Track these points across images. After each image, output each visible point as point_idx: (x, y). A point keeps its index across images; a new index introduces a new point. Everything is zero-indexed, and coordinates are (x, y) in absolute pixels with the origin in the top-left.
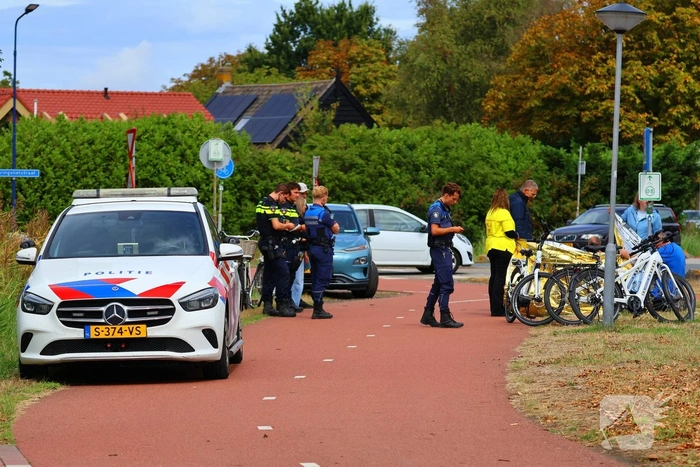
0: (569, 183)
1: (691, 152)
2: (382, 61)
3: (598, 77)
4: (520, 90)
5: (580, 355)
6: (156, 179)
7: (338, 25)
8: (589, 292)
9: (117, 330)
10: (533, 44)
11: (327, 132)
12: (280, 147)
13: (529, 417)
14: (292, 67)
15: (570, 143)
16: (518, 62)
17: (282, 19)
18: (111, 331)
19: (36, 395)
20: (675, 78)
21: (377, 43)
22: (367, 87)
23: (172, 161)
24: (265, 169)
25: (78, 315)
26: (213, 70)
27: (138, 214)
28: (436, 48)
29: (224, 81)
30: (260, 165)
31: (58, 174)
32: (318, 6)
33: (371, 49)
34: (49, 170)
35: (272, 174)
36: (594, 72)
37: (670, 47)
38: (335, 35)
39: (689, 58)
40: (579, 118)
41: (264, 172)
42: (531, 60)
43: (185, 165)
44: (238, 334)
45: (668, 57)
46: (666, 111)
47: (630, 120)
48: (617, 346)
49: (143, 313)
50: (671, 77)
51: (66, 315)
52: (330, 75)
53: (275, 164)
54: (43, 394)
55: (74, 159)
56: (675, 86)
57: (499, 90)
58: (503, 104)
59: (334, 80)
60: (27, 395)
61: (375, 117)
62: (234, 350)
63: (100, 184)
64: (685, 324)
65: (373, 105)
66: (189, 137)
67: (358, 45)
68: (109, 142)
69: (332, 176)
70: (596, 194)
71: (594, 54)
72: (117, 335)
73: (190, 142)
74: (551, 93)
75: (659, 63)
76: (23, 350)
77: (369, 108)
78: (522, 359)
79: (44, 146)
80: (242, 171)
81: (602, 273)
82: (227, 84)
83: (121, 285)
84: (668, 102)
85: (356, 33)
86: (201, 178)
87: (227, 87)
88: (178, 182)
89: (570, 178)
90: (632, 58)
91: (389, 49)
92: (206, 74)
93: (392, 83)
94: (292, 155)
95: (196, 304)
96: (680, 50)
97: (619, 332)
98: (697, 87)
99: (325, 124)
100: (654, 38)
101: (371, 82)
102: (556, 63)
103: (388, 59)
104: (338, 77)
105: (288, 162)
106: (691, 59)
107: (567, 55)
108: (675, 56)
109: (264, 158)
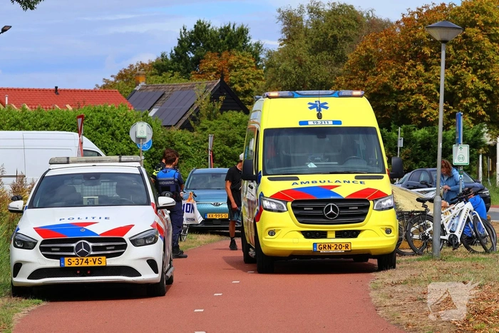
1: (477, 131)
2: (253, 67)
3: (410, 77)
7: (221, 41)
8: (420, 231)
9: (84, 261)
10: (364, 54)
11: (216, 118)
12: (182, 128)
13: (395, 324)
14: (189, 71)
15: (391, 125)
16: (352, 66)
17: (184, 36)
18: (80, 261)
19: (26, 309)
20: (465, 79)
21: (249, 54)
22: (242, 86)
24: (172, 144)
25: (56, 249)
26: (132, 74)
27: (98, 175)
28: (295, 57)
29: (141, 81)
30: (169, 141)
32: (209, 28)
33: (244, 59)
35: (177, 147)
36: (406, 74)
37: (461, 56)
38: (219, 47)
39: (475, 64)
40: (396, 107)
41: (172, 146)
42: (362, 65)
43: (115, 141)
44: (170, 263)
45: (460, 63)
46: (459, 102)
47: (433, 108)
48: (446, 271)
49: (103, 248)
50: (462, 78)
51: (46, 250)
52: (215, 77)
53: (179, 141)
54: (31, 308)
56: (465, 83)
57: (340, 87)
59: (219, 80)
60: (19, 309)
61: (248, 107)
62: (169, 274)
64: (491, 255)
65: (247, 99)
66: (117, 121)
67: (235, 55)
68: (60, 125)
69: (220, 149)
70: (409, 161)
71: (407, 61)
72: (84, 265)
73: (118, 124)
74: (376, 89)
75: (453, 67)
76: (15, 276)
77: (243, 101)
78: (378, 281)
80: (156, 145)
81: (431, 218)
82: (142, 83)
83: (88, 228)
84: (460, 95)
85: (234, 47)
86: (127, 150)
87: (142, 86)
90: (434, 64)
91: (258, 59)
92: (127, 77)
93: (259, 83)
94: (191, 134)
95: (143, 241)
96: (468, 58)
97: (444, 260)
98: (481, 85)
99: (214, 112)
100: (450, 50)
101: (245, 82)
102: (380, 67)
103: (257, 66)
104: (222, 78)
105: (189, 139)
106: (477, 64)
107: (387, 62)
108: (465, 62)
109: (171, 136)
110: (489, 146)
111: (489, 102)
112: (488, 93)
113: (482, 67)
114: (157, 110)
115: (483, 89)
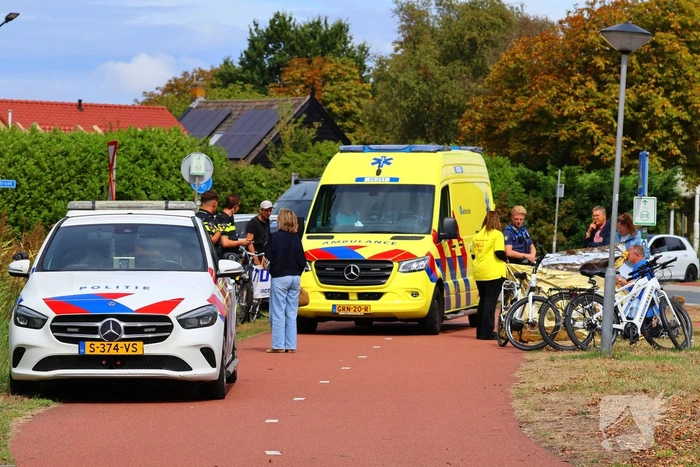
0: (546, 206)
1: (669, 178)
2: (356, 80)
3: (577, 98)
4: (497, 111)
5: (585, 382)
6: (130, 193)
7: (311, 41)
8: (585, 317)
9: (113, 347)
10: (512, 65)
11: (304, 150)
12: (255, 162)
13: (545, 447)
14: (266, 83)
15: (546, 165)
16: (495, 83)
17: (256, 35)
18: (107, 347)
19: (29, 412)
20: (652, 103)
21: (351, 62)
22: (340, 105)
23: (147, 175)
24: (241, 185)
25: (73, 330)
26: (187, 84)
27: (135, 227)
29: (198, 95)
30: (236, 181)
31: (31, 185)
32: (292, 22)
33: (345, 67)
34: (23, 181)
35: (247, 190)
36: (572, 94)
37: (648, 71)
38: (308, 51)
39: (667, 83)
41: (239, 187)
42: (509, 81)
43: (160, 179)
44: (233, 353)
45: (647, 81)
46: (643, 136)
47: (609, 143)
48: (620, 374)
49: (140, 330)
50: (649, 102)
51: (60, 330)
52: (303, 92)
53: (251, 180)
54: (36, 412)
55: (48, 170)
56: (653, 110)
57: (476, 111)
58: (480, 124)
59: (309, 97)
60: (20, 412)
61: (349, 136)
63: (74, 197)
64: (683, 352)
65: (346, 124)
66: (165, 151)
67: (331, 62)
68: (83, 155)
70: (572, 217)
71: (573, 75)
72: (113, 352)
73: (166, 155)
74: (528, 116)
75: (637, 87)
76: (15, 365)
77: (342, 126)
78: (525, 385)
79: (18, 157)
80: (218, 186)
81: (600, 300)
82: (200, 99)
83: (119, 300)
84: (646, 126)
85: (330, 50)
86: (177, 193)
87: (201, 102)
88: (153, 195)
89: (546, 200)
90: (610, 82)
91: (362, 68)
92: (179, 89)
93: (365, 102)
94: (267, 171)
95: (196, 322)
96: (659, 75)
97: (618, 359)
98: (675, 112)
99: (303, 141)
100: (634, 62)
101: (345, 100)
102: (534, 85)
103: (362, 78)
104: (312, 95)
105: (264, 178)
106: (670, 83)
107: (545, 77)
108: (653, 80)
109: (240, 173)
110: (685, 199)
111: (685, 137)
112: (684, 123)
113: (678, 88)
114: (220, 136)
115: (678, 119)
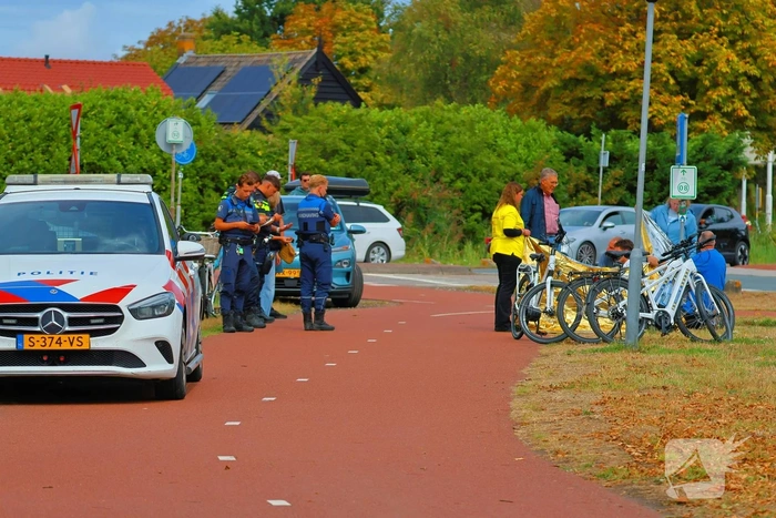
0: (589, 176)
1: (734, 144)
2: (372, 29)
3: (625, 52)
4: (535, 68)
5: (598, 379)
6: (104, 164)
8: (609, 305)
9: (55, 341)
10: (554, 14)
11: (306, 112)
12: (250, 128)
13: (537, 451)
14: (266, 35)
15: (591, 129)
16: (534, 34)
18: (48, 341)
20: (715, 56)
21: (367, 9)
22: (354, 60)
23: (123, 143)
24: (233, 155)
25: (10, 321)
26: (174, 36)
27: (82, 205)
28: (438, 15)
29: (187, 49)
30: (226, 149)
33: (359, 15)
35: (241, 160)
36: (621, 47)
37: (710, 19)
39: (732, 32)
40: (602, 101)
41: (232, 157)
42: (551, 32)
43: (138, 147)
44: (197, 347)
45: (708, 30)
46: (705, 94)
47: (663, 104)
48: (641, 369)
49: (86, 321)
50: (711, 54)
52: (311, 44)
53: (244, 148)
55: (8, 138)
56: (716, 64)
57: (512, 68)
58: (516, 84)
59: (315, 50)
61: (362, 95)
62: (192, 366)
63: (38, 168)
64: (722, 345)
65: (361, 81)
66: (144, 114)
67: (344, 10)
68: (49, 120)
69: (311, 163)
70: (620, 190)
71: (622, 26)
72: (55, 347)
73: (145, 120)
74: (572, 72)
75: (697, 37)
77: (356, 84)
78: (530, 383)
80: (206, 155)
81: (625, 283)
82: (189, 53)
83: (60, 288)
84: (707, 83)
86: (158, 163)
87: (190, 57)
88: (130, 167)
89: (590, 170)
90: (667, 31)
91: (380, 16)
92: (164, 41)
93: (383, 56)
94: (264, 138)
95: (148, 312)
96: (722, 23)
97: (644, 352)
98: (741, 67)
99: (304, 102)
100: (693, 8)
101: (359, 54)
102: (578, 36)
103: (379, 27)
104: (320, 47)
105: (260, 146)
106: (735, 33)
107: (590, 26)
108: (716, 29)
109: (231, 140)
110: (756, 167)
111: (754, 95)
112: (754, 81)
113: (744, 37)
114: (212, 96)
115: (745, 74)
